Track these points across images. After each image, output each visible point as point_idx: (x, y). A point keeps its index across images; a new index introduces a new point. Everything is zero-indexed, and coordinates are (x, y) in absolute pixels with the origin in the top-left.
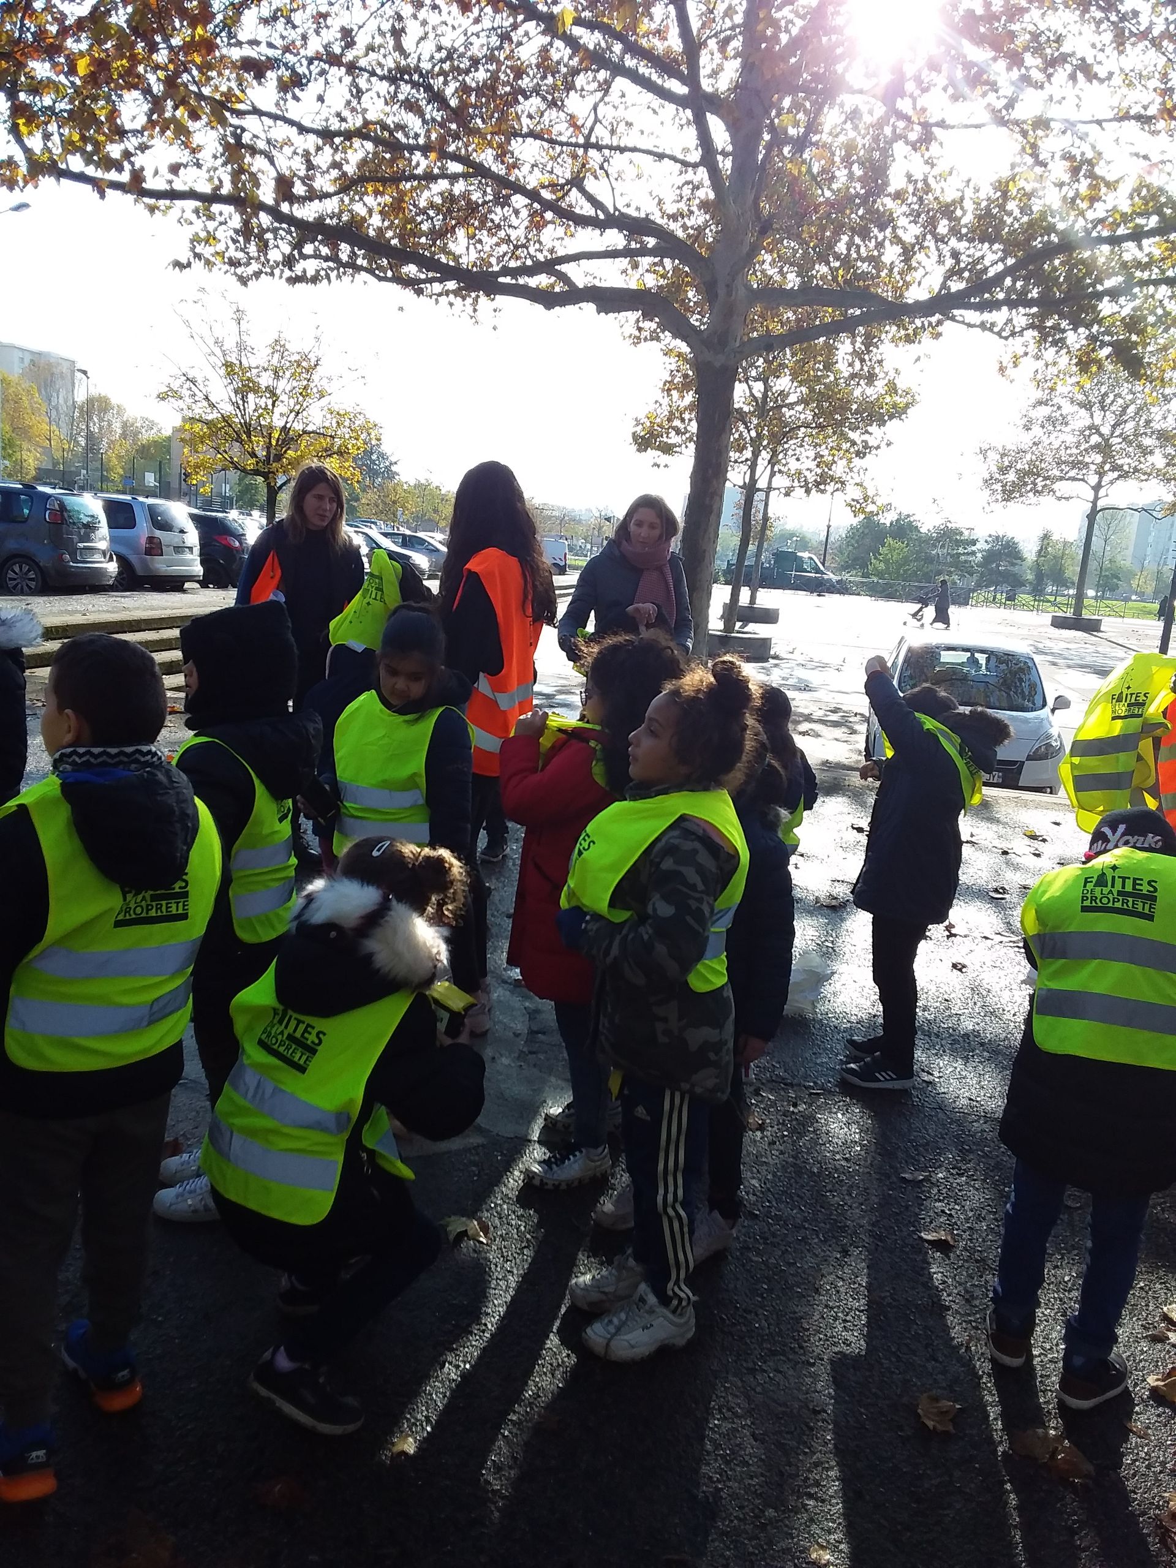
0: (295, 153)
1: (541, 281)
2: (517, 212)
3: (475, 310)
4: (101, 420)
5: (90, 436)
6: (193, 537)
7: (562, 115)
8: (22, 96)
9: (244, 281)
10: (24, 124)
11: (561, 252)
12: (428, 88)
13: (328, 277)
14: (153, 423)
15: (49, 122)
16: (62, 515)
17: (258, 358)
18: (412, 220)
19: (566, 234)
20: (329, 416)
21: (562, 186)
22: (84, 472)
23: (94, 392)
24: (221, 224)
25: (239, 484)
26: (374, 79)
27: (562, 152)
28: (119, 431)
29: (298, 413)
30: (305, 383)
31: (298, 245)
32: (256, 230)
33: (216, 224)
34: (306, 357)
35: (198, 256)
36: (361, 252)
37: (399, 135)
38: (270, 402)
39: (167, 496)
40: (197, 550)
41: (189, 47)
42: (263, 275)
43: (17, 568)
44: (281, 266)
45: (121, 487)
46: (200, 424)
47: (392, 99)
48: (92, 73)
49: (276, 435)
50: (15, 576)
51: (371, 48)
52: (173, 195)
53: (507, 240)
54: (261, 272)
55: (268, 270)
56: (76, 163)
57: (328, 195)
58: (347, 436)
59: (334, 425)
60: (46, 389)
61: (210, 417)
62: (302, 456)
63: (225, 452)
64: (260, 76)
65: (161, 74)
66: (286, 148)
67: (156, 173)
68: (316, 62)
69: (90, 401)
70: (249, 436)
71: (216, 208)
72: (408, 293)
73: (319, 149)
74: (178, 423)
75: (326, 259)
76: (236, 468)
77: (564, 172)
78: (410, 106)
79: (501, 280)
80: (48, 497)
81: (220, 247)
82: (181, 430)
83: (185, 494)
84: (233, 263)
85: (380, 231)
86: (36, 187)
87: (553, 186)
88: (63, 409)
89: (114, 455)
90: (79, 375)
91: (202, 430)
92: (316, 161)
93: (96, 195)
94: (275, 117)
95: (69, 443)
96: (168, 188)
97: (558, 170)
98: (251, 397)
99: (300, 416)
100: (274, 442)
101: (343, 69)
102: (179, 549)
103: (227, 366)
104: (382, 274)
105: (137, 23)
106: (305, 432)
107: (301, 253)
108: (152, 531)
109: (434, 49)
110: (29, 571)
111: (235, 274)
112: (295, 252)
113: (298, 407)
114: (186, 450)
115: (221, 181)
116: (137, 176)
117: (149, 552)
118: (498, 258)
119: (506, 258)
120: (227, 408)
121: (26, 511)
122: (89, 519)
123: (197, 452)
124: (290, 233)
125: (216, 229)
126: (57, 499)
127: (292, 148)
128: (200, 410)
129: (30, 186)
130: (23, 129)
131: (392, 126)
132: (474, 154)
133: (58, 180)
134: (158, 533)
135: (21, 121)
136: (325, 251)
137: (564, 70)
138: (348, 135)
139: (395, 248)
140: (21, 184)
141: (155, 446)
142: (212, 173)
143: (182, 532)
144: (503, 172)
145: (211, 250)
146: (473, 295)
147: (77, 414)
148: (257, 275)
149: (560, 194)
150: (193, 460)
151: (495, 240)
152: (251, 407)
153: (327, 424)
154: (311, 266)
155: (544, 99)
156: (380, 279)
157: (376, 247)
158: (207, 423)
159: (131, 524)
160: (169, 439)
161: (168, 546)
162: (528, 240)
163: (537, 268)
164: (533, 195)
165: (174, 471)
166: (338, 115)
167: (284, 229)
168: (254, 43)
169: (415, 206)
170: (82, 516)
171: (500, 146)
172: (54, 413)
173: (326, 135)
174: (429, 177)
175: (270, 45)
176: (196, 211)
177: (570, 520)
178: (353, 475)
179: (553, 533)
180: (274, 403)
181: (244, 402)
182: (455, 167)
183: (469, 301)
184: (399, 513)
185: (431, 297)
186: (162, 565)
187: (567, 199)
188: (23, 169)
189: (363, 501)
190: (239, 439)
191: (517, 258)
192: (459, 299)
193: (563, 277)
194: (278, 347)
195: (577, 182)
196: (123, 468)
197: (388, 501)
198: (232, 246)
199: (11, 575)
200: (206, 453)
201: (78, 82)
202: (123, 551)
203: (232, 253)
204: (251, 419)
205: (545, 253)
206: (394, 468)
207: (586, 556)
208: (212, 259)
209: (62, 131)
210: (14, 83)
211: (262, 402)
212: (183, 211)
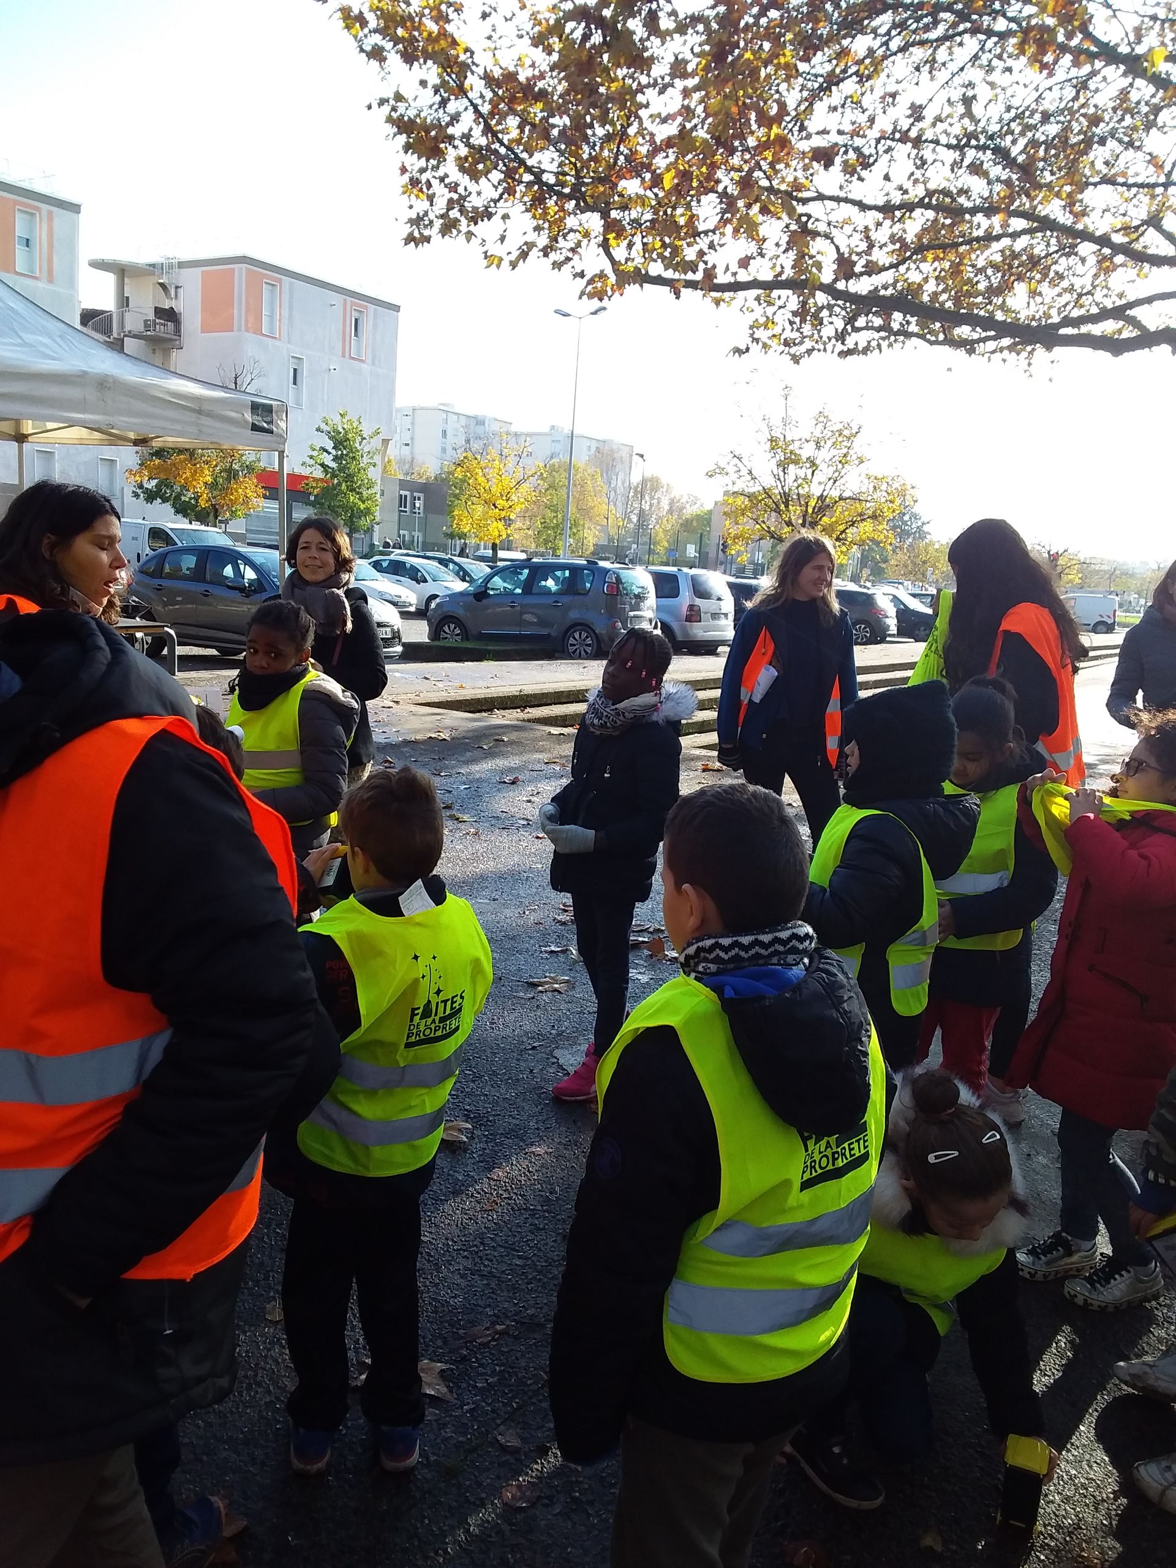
0: (855, 230)
1: (1108, 327)
2: (1083, 260)
3: (1029, 364)
4: (652, 498)
5: (642, 514)
6: (728, 605)
7: (1140, 155)
8: (614, 214)
9: (796, 359)
10: (614, 238)
11: (1131, 298)
12: (997, 150)
13: (879, 346)
14: (697, 498)
15: (635, 234)
16: (618, 588)
17: (802, 431)
18: (969, 281)
19: (1138, 275)
20: (866, 481)
21: (1137, 228)
22: (634, 546)
23: (648, 475)
24: (780, 307)
25: (772, 552)
26: (939, 148)
27: (1138, 193)
28: (667, 507)
29: (835, 482)
30: (845, 451)
31: (851, 320)
32: (813, 310)
33: (776, 307)
34: (848, 426)
35: (757, 340)
36: (913, 320)
37: (962, 200)
38: (810, 472)
39: (704, 566)
40: (731, 617)
41: (763, 146)
42: (815, 352)
43: (577, 635)
44: (833, 341)
45: (665, 559)
46: (742, 498)
47: (955, 165)
48: (678, 185)
49: (812, 503)
50: (575, 643)
51: (938, 119)
52: (736, 287)
53: (1071, 289)
54: (813, 349)
55: (821, 347)
56: (656, 269)
57: (885, 269)
58: (883, 500)
59: (871, 489)
60: (607, 473)
61: (752, 490)
62: (836, 522)
63: (764, 522)
64: (828, 164)
65: (736, 176)
66: (846, 226)
67: (727, 269)
68: (883, 141)
69: (644, 481)
70: (787, 506)
71: (775, 293)
72: (961, 353)
73: (879, 224)
74: (720, 498)
75: (879, 329)
76: (772, 537)
77: (1139, 211)
78: (976, 169)
79: (1063, 331)
80: (607, 571)
81: (777, 330)
82: (725, 503)
83: (721, 564)
84: (787, 343)
85: (935, 296)
86: (621, 295)
87: (1126, 229)
88: (620, 490)
89: (662, 530)
90: (636, 458)
91: (743, 502)
92: (873, 235)
93: (673, 296)
94: (837, 199)
95: (623, 520)
96: (732, 280)
97: (1133, 212)
98: (792, 467)
99: (837, 483)
100: (810, 510)
101: (909, 145)
102: (715, 616)
103: (772, 441)
104: (933, 338)
105: (721, 132)
106: (841, 498)
107: (853, 327)
108: (693, 600)
109: (1004, 110)
110: (587, 637)
111: (789, 353)
112: (849, 327)
113: (836, 474)
114: (727, 522)
115: (782, 267)
116: (710, 274)
117: (689, 619)
118: (1060, 308)
119: (1069, 308)
120: (769, 481)
121: (588, 585)
122: (640, 590)
123: (737, 524)
124: (845, 309)
125: (775, 313)
126: (614, 573)
127: (852, 227)
128: (744, 485)
129: (617, 294)
130: (612, 242)
131: (955, 191)
132: (1040, 207)
133: (642, 286)
134: (698, 602)
135: (611, 236)
136: (878, 321)
137: (1145, 109)
138: (909, 207)
139: (948, 312)
140: (609, 293)
141: (697, 520)
142: (774, 261)
143: (719, 599)
144: (1069, 223)
145: (770, 333)
146: (1029, 348)
147: (632, 494)
148: (809, 352)
149: (1134, 236)
150: (733, 532)
151: (1058, 290)
152: (790, 479)
153: (864, 490)
154: (861, 339)
155: (1120, 141)
156: (931, 343)
157: (928, 313)
158: (750, 496)
159: (675, 593)
160: (710, 512)
161: (705, 613)
162: (1094, 287)
163: (1105, 314)
164: (1103, 241)
165: (713, 541)
166: (900, 188)
167: (839, 306)
168: (825, 132)
169: (973, 266)
170: (634, 587)
171: (1070, 195)
172: (612, 493)
173: (887, 209)
174: (989, 238)
175: (840, 132)
176: (758, 299)
177: (1122, 574)
178: (886, 537)
179: (1100, 589)
180: (813, 472)
181: (785, 473)
182: (1018, 224)
183: (1024, 354)
184: (929, 573)
185: (983, 355)
186: (700, 632)
187: (1141, 239)
188: (613, 279)
189: (893, 562)
190: (778, 511)
191: (1082, 306)
192: (1013, 354)
193: (1134, 322)
194: (822, 418)
195: (1154, 221)
196: (668, 542)
197: (918, 561)
198: (788, 327)
199: (572, 641)
200: (746, 525)
201: (661, 194)
202: (667, 619)
203: (788, 334)
204: (790, 489)
205: (1115, 298)
206: (926, 528)
207: (1139, 612)
208: (769, 342)
209: (645, 240)
210: (608, 204)
211: (801, 473)
212: (746, 300)
